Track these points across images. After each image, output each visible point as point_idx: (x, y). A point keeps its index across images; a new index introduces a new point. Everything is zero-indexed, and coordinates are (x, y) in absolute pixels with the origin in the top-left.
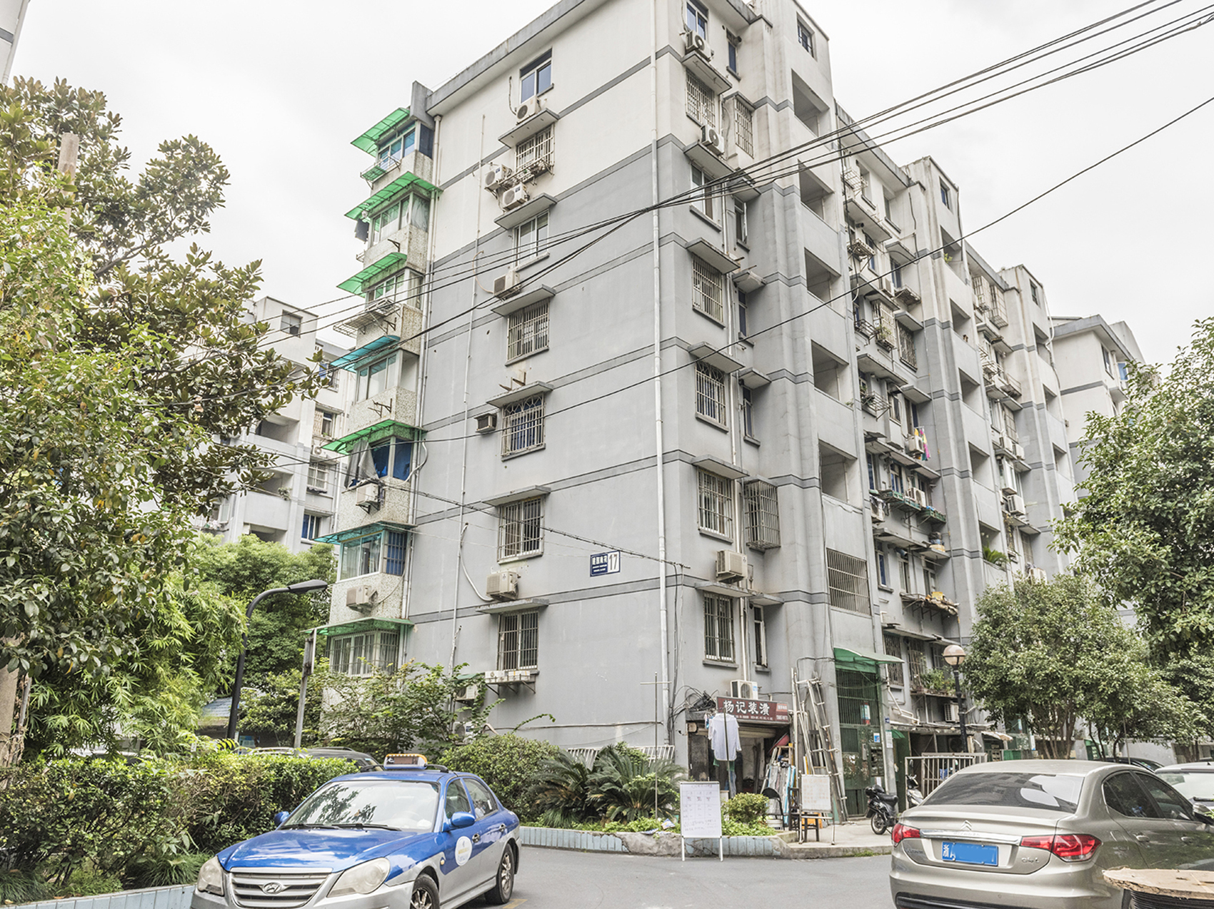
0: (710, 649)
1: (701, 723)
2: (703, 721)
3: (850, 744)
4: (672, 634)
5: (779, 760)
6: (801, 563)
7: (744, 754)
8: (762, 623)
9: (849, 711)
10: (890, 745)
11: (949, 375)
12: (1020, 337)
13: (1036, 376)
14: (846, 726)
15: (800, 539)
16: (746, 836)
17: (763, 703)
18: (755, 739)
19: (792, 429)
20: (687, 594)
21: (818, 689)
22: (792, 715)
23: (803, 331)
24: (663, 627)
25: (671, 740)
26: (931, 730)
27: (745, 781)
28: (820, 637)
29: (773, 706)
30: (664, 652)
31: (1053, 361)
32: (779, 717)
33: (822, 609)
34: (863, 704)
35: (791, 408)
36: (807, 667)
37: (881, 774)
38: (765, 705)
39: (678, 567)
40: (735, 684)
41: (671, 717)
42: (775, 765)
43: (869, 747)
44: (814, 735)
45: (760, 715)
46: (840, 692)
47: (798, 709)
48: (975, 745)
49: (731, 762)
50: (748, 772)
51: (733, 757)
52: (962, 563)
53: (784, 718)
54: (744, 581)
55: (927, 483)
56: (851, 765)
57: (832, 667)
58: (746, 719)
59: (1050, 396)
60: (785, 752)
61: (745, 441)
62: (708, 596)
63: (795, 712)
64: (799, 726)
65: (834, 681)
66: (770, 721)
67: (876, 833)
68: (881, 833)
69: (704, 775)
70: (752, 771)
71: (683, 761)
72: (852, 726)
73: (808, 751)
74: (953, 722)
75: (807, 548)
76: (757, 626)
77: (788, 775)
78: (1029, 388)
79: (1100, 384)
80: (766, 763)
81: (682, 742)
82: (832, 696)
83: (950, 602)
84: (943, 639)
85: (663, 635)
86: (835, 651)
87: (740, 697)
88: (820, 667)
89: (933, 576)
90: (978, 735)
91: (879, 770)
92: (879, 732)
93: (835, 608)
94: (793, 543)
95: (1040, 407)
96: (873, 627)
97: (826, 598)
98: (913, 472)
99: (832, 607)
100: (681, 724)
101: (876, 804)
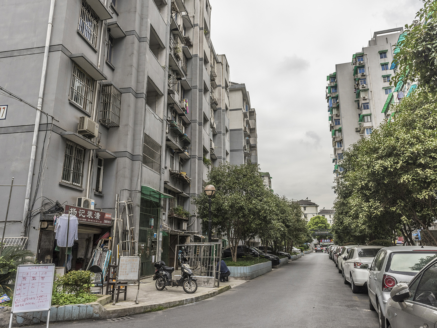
0: (66, 176)
1: (51, 222)
2: (52, 221)
3: (142, 239)
4: (38, 162)
5: (102, 247)
6: (130, 137)
7: (79, 243)
8: (102, 168)
9: (144, 221)
10: (161, 239)
11: (200, 80)
12: (220, 82)
13: (223, 99)
14: (142, 228)
15: (131, 123)
16: (72, 305)
17: (97, 212)
18: (88, 234)
19: (135, 64)
20: (54, 137)
21: (130, 208)
22: (113, 221)
23: (147, 15)
24: (32, 157)
25: (26, 233)
26: (176, 233)
27: (78, 259)
28: (135, 179)
29: (103, 215)
30: (30, 174)
31: (229, 96)
32: (106, 221)
33: (138, 164)
34: (151, 218)
35: (135, 52)
36: (126, 194)
37: (155, 254)
38: (98, 214)
39: (50, 118)
40: (80, 200)
41: (29, 217)
42: (99, 250)
43: (151, 240)
44: (125, 232)
45: (94, 219)
46: (142, 210)
47: (117, 218)
48: (191, 240)
49: (69, 248)
50: (81, 254)
51: (71, 244)
52: (195, 161)
53: (109, 222)
54: (95, 139)
55: (186, 125)
56: (141, 249)
57: (139, 195)
58: (84, 221)
59: (227, 109)
60: (106, 242)
61: (106, 63)
62: (69, 143)
63: (116, 219)
64: (117, 227)
65: (139, 204)
66: (100, 224)
67: (158, 290)
68: (162, 290)
69: (49, 257)
70: (83, 253)
71: (34, 248)
72: (145, 228)
73: (121, 242)
74: (183, 230)
75: (134, 130)
76: (99, 170)
77: (107, 256)
78: (221, 102)
79: (241, 109)
80: (93, 249)
81: (35, 235)
82: (137, 211)
83: (188, 178)
84: (184, 193)
85: (32, 162)
86: (142, 187)
87: (82, 207)
88: (133, 196)
89: (182, 166)
90: (192, 236)
91: (154, 252)
92: (157, 232)
93: (144, 165)
94: (127, 125)
95: (223, 111)
96: (161, 179)
97: (141, 158)
98: (181, 118)
99: (143, 164)
100: (36, 222)
101: (161, 272)
